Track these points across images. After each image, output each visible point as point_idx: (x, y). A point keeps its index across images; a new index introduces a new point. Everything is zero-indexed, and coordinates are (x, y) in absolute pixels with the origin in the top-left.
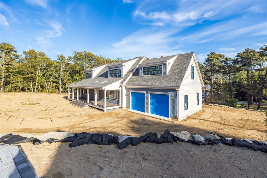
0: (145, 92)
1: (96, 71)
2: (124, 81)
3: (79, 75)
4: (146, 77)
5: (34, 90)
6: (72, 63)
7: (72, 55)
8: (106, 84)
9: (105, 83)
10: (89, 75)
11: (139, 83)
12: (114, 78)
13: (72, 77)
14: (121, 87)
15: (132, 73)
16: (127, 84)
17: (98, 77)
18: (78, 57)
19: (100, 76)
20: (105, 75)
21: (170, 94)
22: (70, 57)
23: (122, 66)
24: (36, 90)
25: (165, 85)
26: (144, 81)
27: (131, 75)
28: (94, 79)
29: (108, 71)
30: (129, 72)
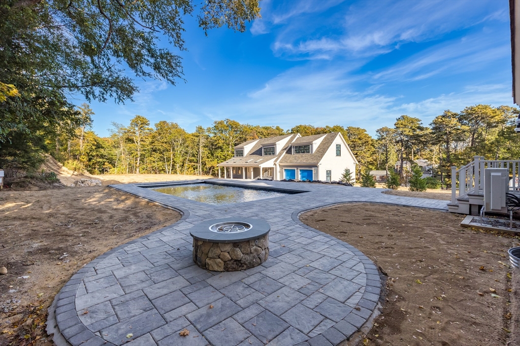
0: (296, 169)
1: (248, 148)
2: (277, 159)
3: (222, 151)
4: (298, 155)
5: (169, 172)
6: (212, 135)
7: (212, 126)
8: (262, 162)
9: (260, 161)
10: (240, 153)
11: (291, 161)
12: (269, 156)
13: (212, 155)
14: (275, 164)
15: (285, 151)
16: (280, 162)
17: (251, 154)
18: (219, 127)
19: (253, 154)
20: (258, 152)
21: (313, 169)
22: (209, 128)
23: (275, 145)
24: (171, 171)
25: (311, 161)
26: (295, 159)
27: (284, 153)
28: (246, 157)
29: (261, 148)
30: (283, 150)
